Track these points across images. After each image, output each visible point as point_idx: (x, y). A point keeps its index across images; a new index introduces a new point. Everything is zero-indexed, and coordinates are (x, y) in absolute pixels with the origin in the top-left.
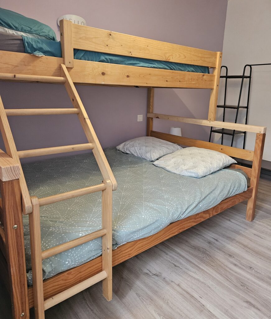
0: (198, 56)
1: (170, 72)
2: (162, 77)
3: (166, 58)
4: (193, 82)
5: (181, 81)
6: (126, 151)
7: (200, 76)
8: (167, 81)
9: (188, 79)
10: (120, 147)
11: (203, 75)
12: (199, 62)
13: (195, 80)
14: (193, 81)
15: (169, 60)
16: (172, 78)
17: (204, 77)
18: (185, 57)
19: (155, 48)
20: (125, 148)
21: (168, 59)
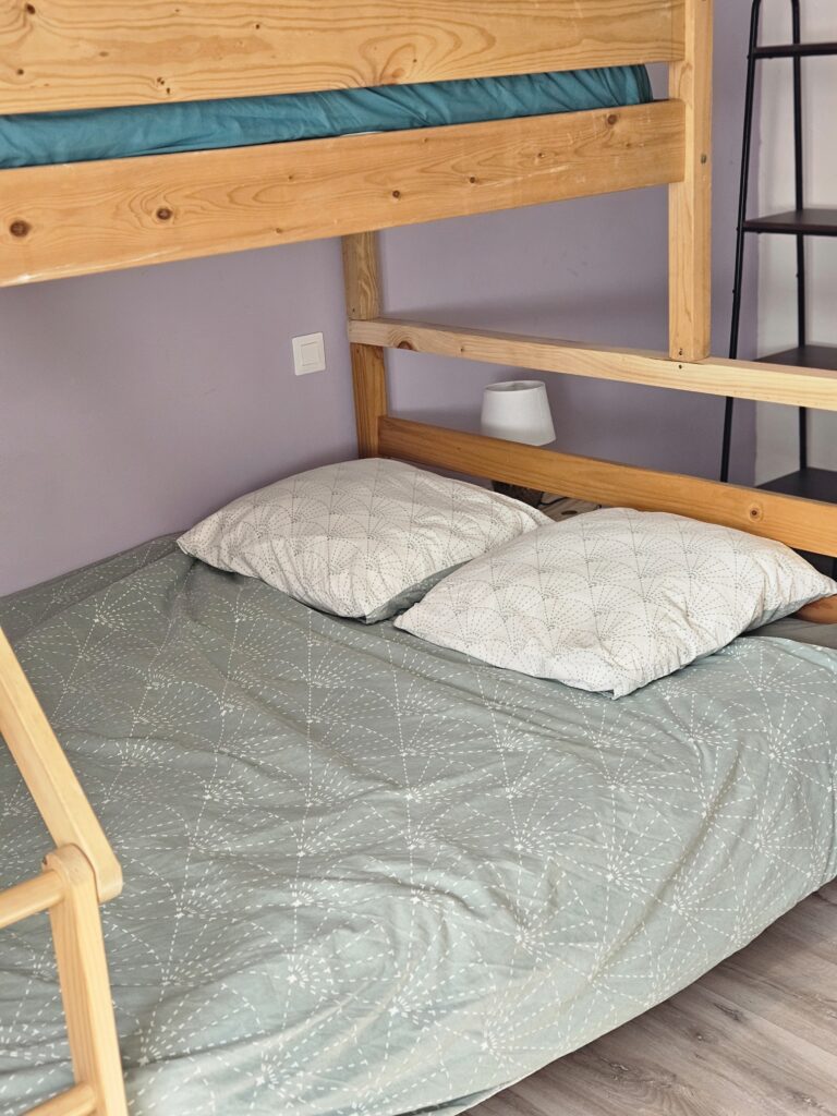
0: (569, 20)
1: (411, 142)
2: (367, 179)
3: (374, 71)
4: (552, 170)
5: (478, 175)
6: (227, 562)
7: (595, 128)
8: (396, 194)
9: (523, 156)
10: (199, 541)
11: (612, 120)
12: (577, 49)
13: (562, 158)
14: (557, 163)
15: (395, 76)
16: (423, 171)
17: (617, 128)
18: (491, 41)
19: (301, 29)
20: (224, 545)
21: (390, 70)
